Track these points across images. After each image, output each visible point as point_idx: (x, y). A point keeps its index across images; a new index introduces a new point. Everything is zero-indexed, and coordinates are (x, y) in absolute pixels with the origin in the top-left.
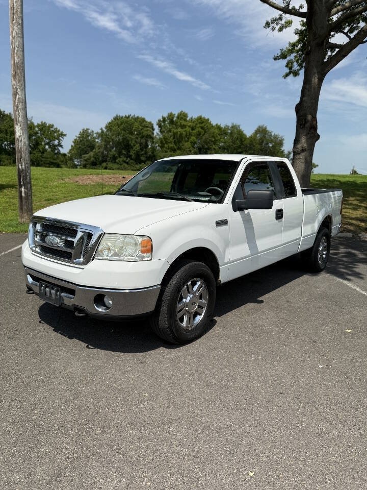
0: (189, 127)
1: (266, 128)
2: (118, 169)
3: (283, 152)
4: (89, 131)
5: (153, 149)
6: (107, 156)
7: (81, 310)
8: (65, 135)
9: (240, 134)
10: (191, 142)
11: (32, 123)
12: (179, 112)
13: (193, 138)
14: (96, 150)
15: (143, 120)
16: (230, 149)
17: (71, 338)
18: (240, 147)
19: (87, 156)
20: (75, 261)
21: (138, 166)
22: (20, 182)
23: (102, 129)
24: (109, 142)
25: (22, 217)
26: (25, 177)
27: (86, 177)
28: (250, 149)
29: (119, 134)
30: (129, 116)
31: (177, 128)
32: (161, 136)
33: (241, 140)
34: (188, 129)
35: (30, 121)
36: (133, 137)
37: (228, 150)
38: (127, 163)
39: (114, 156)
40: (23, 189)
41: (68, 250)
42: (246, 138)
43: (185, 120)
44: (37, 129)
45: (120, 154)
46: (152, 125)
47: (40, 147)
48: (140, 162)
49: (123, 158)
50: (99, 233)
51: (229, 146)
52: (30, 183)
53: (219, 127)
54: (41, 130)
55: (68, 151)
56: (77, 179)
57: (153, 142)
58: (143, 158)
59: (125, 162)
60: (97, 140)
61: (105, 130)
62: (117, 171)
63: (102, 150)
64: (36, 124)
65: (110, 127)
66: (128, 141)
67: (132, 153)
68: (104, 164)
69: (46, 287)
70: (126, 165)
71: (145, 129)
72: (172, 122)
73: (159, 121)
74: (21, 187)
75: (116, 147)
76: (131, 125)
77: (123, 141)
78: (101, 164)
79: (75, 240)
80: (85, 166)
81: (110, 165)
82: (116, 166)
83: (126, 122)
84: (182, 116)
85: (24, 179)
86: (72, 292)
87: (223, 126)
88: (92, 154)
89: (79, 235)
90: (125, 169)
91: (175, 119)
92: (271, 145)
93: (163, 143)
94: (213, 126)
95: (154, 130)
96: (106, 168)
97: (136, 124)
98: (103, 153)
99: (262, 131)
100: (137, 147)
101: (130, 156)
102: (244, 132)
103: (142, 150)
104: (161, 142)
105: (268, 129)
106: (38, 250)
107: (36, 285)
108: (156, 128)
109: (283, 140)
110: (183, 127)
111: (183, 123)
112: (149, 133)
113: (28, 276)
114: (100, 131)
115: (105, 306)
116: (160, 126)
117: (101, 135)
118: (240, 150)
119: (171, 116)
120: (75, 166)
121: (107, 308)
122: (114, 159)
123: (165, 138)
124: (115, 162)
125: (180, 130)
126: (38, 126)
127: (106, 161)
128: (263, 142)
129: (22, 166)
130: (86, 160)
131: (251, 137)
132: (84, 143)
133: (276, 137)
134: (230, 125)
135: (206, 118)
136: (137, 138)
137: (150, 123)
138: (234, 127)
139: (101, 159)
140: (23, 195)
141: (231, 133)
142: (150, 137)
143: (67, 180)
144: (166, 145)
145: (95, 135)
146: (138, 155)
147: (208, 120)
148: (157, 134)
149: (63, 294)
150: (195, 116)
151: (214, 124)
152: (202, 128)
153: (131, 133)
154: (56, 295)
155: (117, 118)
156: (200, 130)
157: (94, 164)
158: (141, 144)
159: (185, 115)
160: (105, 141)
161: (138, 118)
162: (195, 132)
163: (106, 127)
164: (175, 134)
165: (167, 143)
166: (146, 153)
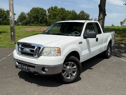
0: (58, 11)
1: (84, 11)
2: (35, 26)
3: (89, 19)
4: (24, 13)
5: (46, 18)
6: (30, 21)
7: (37, 73)
8: (16, 14)
9: (75, 13)
10: (59, 16)
11: (4, 10)
12: (55, 6)
13: (60, 15)
14: (26, 19)
15: (43, 9)
16: (72, 18)
17: (31, 83)
18: (75, 18)
19: (23, 21)
20: (34, 56)
21: (41, 25)
22: (11, 30)
23: (28, 12)
24: (31, 16)
25: (12, 42)
26: (13, 29)
27: (27, 29)
28: (79, 18)
29: (34, 14)
30: (38, 8)
31: (54, 12)
32: (49, 14)
33: (76, 15)
34: (58, 12)
35: (3, 10)
36: (39, 15)
37: (71, 18)
38: (38, 24)
39: (33, 21)
40: (12, 33)
41: (32, 53)
42: (77, 15)
43: (57, 9)
44: (6, 12)
45: (35, 20)
46: (46, 10)
47: (7, 19)
48: (42, 23)
49: (36, 22)
50: (43, 47)
51: (72, 17)
52: (14, 31)
53: (68, 11)
54: (7, 13)
55: (17, 20)
56: (25, 29)
57: (46, 16)
58: (43, 22)
59: (37, 23)
60: (26, 16)
61: (29, 12)
62: (34, 26)
63: (28, 19)
64: (5, 11)
65: (31, 11)
66: (38, 16)
67: (39, 20)
68: (29, 24)
69: (24, 66)
70: (37, 24)
71: (44, 12)
72: (52, 9)
73: (48, 9)
74: (11, 32)
75: (34, 18)
76: (39, 11)
77: (36, 16)
78: (28, 24)
79: (35, 50)
80: (23, 25)
81: (32, 24)
82: (34, 25)
83: (37, 10)
84: (56, 8)
85: (12, 30)
86: (34, 67)
87: (69, 11)
88: (25, 20)
89: (36, 48)
90: (37, 26)
91: (53, 8)
92: (85, 17)
93: (49, 17)
94: (66, 11)
95: (46, 12)
96: (30, 25)
97: (40, 10)
98: (29, 20)
99: (82, 12)
100: (41, 18)
101: (39, 21)
102: (77, 13)
103: (42, 19)
104: (49, 16)
105: (84, 12)
106: (20, 53)
107: (20, 65)
108: (47, 11)
109: (89, 15)
110: (56, 11)
111: (56, 10)
112: (45, 13)
113: (17, 62)
114: (28, 13)
115: (45, 71)
116: (48, 11)
117: (28, 14)
118: (75, 19)
119: (52, 7)
120: (19, 25)
121: (46, 72)
122: (33, 22)
123: (50, 15)
124: (33, 23)
125: (55, 12)
126: (6, 11)
127: (30, 23)
128: (83, 16)
129: (12, 25)
130: (23, 23)
131: (79, 14)
132: (22, 17)
133: (87, 14)
134: (72, 11)
135: (64, 8)
136: (41, 15)
137: (45, 10)
138: (73, 11)
139: (28, 22)
140: (12, 35)
141: (72, 13)
142: (45, 15)
143: (22, 30)
144: (50, 17)
145: (26, 14)
146: (41, 21)
147: (64, 9)
148: (47, 14)
149: (30, 68)
150: (60, 8)
151: (66, 10)
152: (62, 11)
153: (39, 13)
154: (27, 68)
155: (33, 9)
156: (62, 12)
157: (26, 24)
158: (42, 17)
159: (57, 7)
160: (30, 16)
161: (41, 8)
162: (60, 13)
163: (30, 12)
164: (54, 13)
165: (51, 17)
166: (44, 20)
